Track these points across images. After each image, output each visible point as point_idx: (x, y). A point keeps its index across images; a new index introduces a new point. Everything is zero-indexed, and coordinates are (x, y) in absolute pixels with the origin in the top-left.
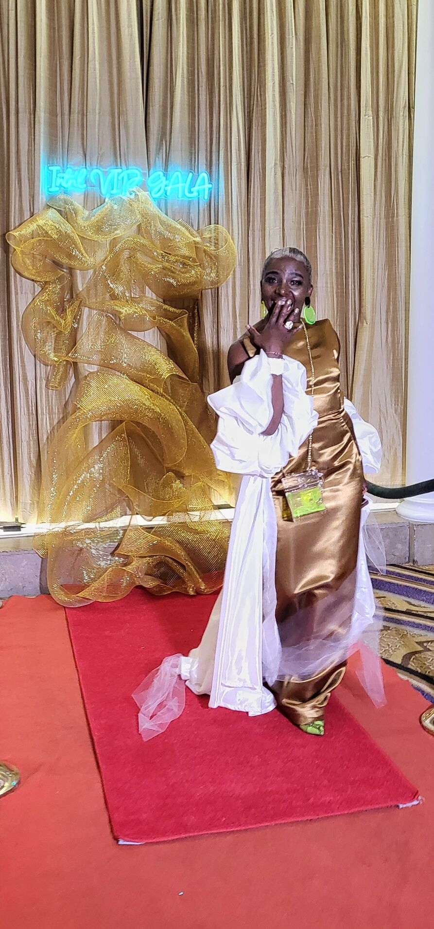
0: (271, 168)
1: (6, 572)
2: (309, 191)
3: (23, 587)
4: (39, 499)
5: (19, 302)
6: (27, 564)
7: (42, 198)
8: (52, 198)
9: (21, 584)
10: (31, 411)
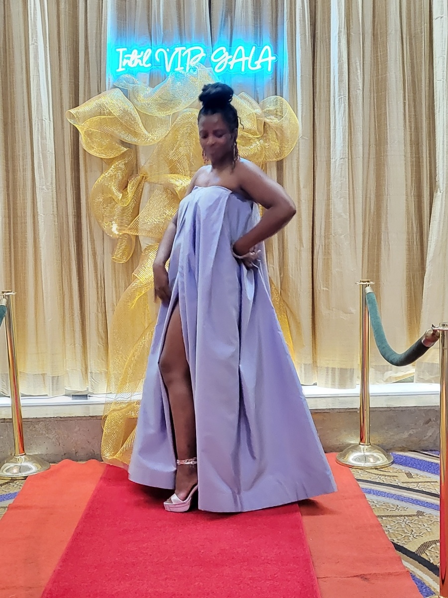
0: (336, 36)
1: (59, 438)
2: (379, 57)
3: (76, 453)
4: (107, 369)
5: (89, 181)
6: (79, 430)
7: (109, 78)
8: (118, 77)
9: (74, 450)
10: (99, 285)
